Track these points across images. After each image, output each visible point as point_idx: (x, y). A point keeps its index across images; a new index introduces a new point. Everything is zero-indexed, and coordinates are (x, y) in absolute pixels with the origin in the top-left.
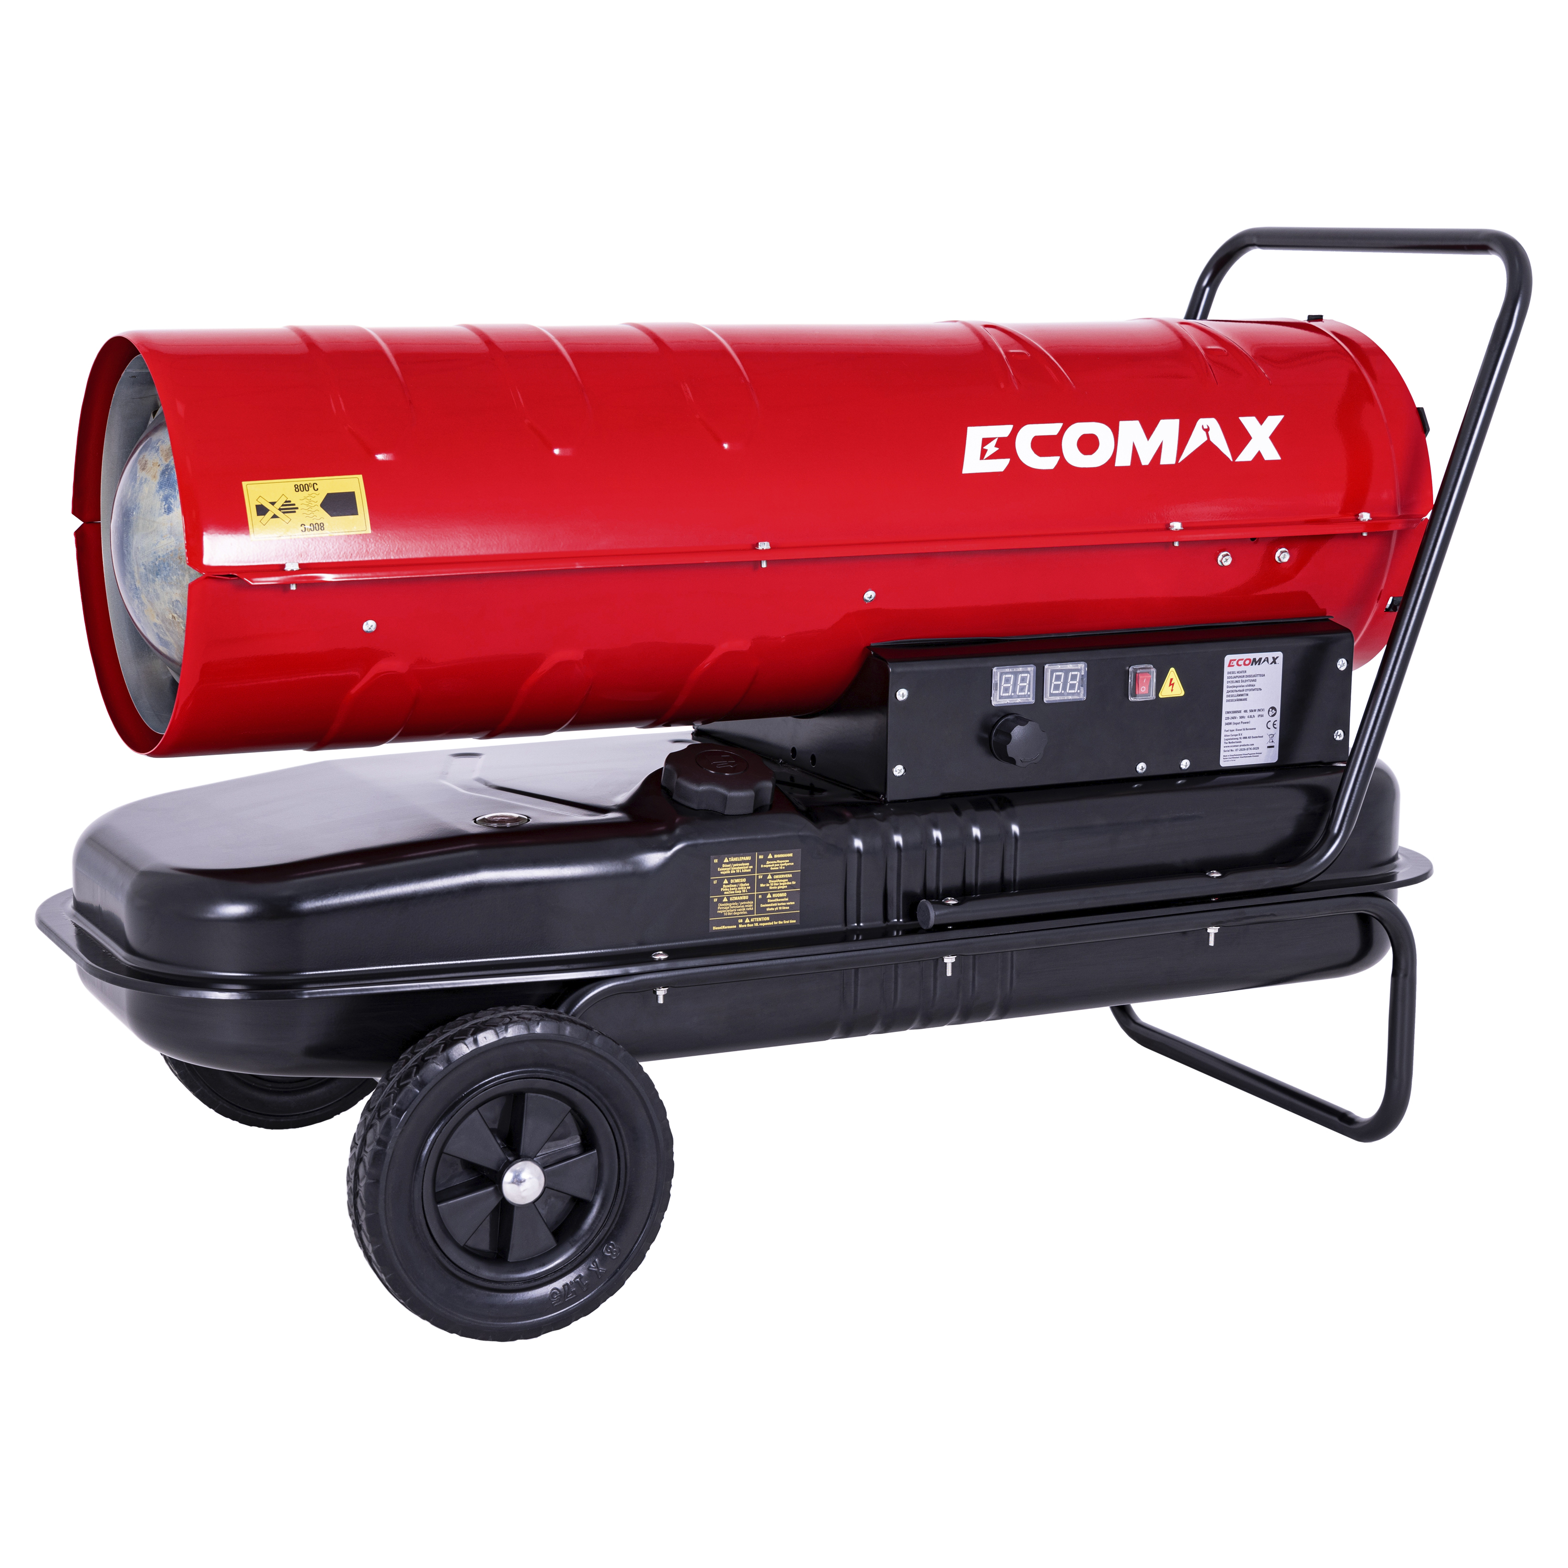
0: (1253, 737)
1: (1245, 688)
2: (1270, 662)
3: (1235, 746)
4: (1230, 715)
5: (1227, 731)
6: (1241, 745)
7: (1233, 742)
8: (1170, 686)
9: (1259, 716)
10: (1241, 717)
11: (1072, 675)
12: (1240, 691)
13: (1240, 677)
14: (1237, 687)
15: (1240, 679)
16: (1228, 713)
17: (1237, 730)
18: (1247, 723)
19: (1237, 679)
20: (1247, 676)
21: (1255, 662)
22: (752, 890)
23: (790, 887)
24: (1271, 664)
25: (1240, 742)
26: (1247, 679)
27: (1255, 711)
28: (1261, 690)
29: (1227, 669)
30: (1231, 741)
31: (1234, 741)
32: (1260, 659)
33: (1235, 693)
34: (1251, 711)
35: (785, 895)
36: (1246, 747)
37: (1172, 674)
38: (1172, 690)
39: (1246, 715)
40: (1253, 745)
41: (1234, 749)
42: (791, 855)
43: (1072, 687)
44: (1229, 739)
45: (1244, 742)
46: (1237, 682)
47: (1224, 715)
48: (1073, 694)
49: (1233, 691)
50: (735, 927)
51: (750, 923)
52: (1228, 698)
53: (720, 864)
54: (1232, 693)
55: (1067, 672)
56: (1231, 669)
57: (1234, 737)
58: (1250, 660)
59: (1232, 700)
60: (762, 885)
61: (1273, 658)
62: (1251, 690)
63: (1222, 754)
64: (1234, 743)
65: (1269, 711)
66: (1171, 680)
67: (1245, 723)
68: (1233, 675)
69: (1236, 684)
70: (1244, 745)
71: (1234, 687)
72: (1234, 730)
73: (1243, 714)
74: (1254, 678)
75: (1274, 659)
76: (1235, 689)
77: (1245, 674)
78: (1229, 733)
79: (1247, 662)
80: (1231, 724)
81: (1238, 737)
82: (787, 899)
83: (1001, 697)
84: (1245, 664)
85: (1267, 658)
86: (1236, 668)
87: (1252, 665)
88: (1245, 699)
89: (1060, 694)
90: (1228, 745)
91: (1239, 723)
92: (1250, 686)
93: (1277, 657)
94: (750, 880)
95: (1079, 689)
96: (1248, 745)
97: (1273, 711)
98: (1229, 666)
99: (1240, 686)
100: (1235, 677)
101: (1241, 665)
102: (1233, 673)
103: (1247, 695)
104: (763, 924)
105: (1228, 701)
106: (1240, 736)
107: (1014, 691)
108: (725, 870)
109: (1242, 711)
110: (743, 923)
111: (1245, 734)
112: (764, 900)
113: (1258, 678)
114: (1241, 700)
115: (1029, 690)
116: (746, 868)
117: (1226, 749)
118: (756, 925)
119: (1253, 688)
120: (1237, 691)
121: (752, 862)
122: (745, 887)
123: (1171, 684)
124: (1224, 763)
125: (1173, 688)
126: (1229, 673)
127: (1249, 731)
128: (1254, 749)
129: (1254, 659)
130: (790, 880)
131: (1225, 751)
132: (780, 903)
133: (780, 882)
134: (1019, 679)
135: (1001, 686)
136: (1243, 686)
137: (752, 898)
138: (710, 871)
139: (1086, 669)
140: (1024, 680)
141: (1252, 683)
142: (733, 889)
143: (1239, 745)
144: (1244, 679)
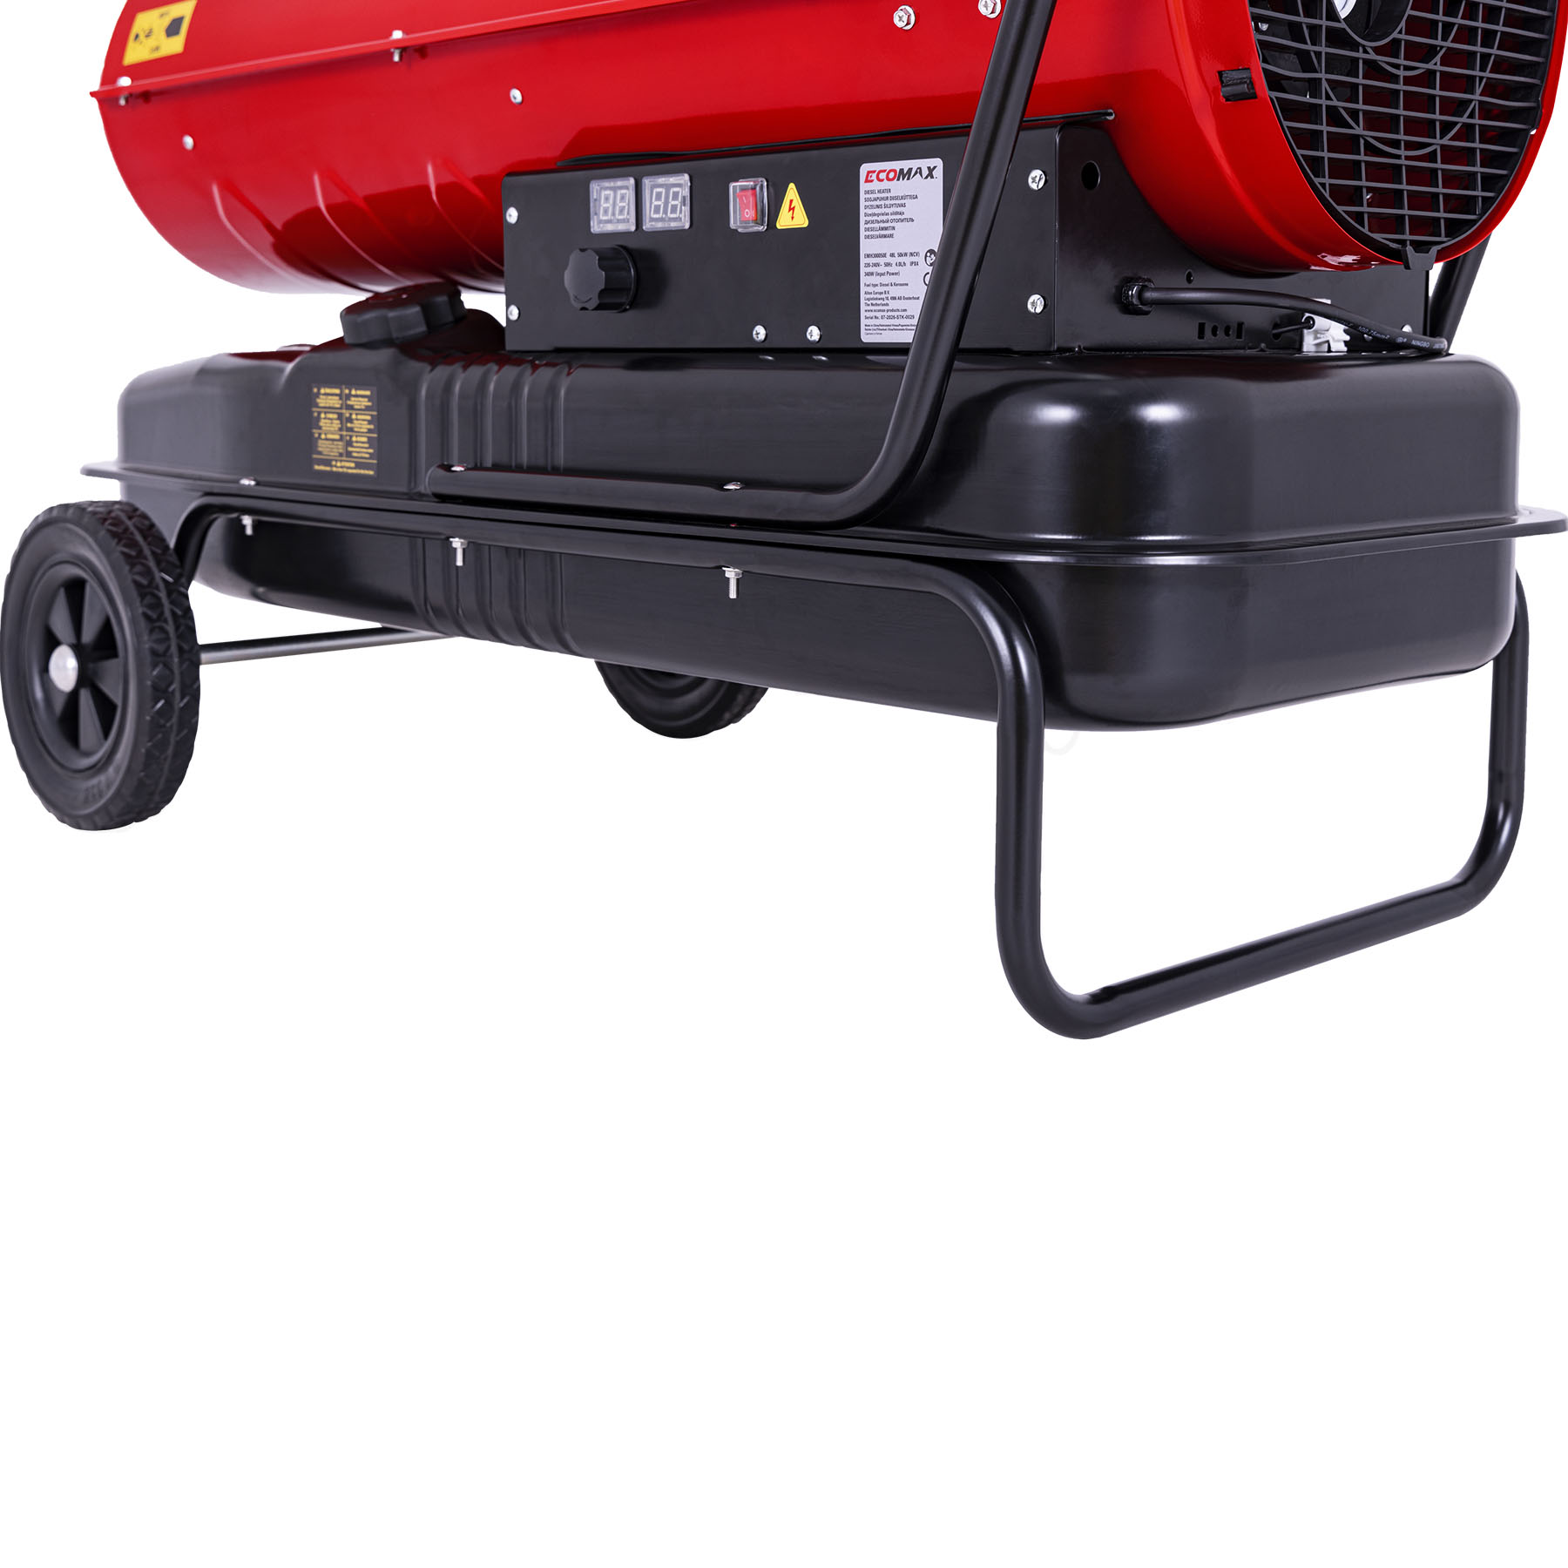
0: (904, 298)
1: (890, 217)
2: (924, 176)
3: (879, 311)
4: (872, 260)
5: (868, 285)
6: (888, 311)
7: (877, 305)
8: (790, 211)
9: (912, 263)
10: (887, 265)
11: (674, 192)
12: (883, 222)
13: (882, 199)
14: (878, 215)
15: (882, 202)
16: (868, 256)
17: (882, 285)
18: (896, 274)
19: (878, 203)
20: (892, 198)
21: (904, 175)
22: (341, 429)
23: (370, 431)
24: (926, 178)
25: (887, 305)
26: (893, 202)
27: (906, 254)
28: (913, 220)
29: (863, 187)
30: (874, 302)
31: (879, 302)
32: (910, 170)
33: (877, 225)
34: (900, 255)
35: (365, 439)
36: (896, 314)
37: (792, 192)
38: (793, 218)
39: (893, 261)
40: (905, 310)
41: (879, 314)
42: (368, 393)
43: (674, 209)
44: (872, 299)
45: (893, 304)
46: (878, 207)
47: (863, 261)
48: (675, 220)
49: (873, 222)
50: (328, 469)
51: (342, 467)
52: (867, 233)
53: (318, 394)
54: (872, 225)
55: (668, 187)
56: (869, 186)
57: (878, 296)
58: (895, 171)
59: (872, 237)
60: (349, 425)
61: (929, 168)
62: (898, 221)
63: (863, 321)
64: (879, 305)
65: (926, 256)
66: (791, 201)
67: (893, 274)
68: (872, 196)
69: (877, 211)
70: (892, 310)
71: (874, 215)
72: (877, 285)
73: (888, 259)
74: (902, 202)
75: (931, 170)
76: (875, 218)
77: (889, 195)
78: (870, 289)
79: (891, 175)
80: (872, 274)
81: (883, 296)
82: (366, 445)
83: (600, 222)
84: (888, 179)
85: (920, 168)
86: (876, 185)
87: (898, 180)
88: (891, 236)
89: (661, 220)
90: (871, 308)
91: (883, 274)
92: (897, 213)
93: (935, 167)
94: (340, 416)
95: (681, 212)
96: (898, 310)
97: (933, 256)
99: (883, 214)
100: (875, 200)
101: (882, 180)
102: (872, 192)
103: (894, 228)
104: (350, 471)
105: (867, 237)
106: (887, 295)
107: (614, 214)
108: (322, 401)
109: (888, 255)
110: (336, 466)
111: (894, 291)
112: (350, 443)
113: (907, 202)
114: (885, 236)
115: (628, 214)
116: (335, 402)
117: (868, 314)
118: (345, 470)
119: (903, 217)
120: (878, 222)
121: (340, 396)
122: (337, 425)
123: (792, 209)
124: (867, 338)
125: (794, 215)
126: (867, 192)
127: (898, 287)
128: (907, 317)
129: (902, 170)
130: (370, 422)
131: (867, 318)
132: (362, 448)
133: (362, 423)
134: (619, 197)
135: (600, 206)
136: (887, 214)
137: (341, 439)
138: (311, 401)
139: (689, 184)
140: (623, 198)
141: (899, 209)
142: (329, 426)
143: (885, 308)
144: (888, 202)
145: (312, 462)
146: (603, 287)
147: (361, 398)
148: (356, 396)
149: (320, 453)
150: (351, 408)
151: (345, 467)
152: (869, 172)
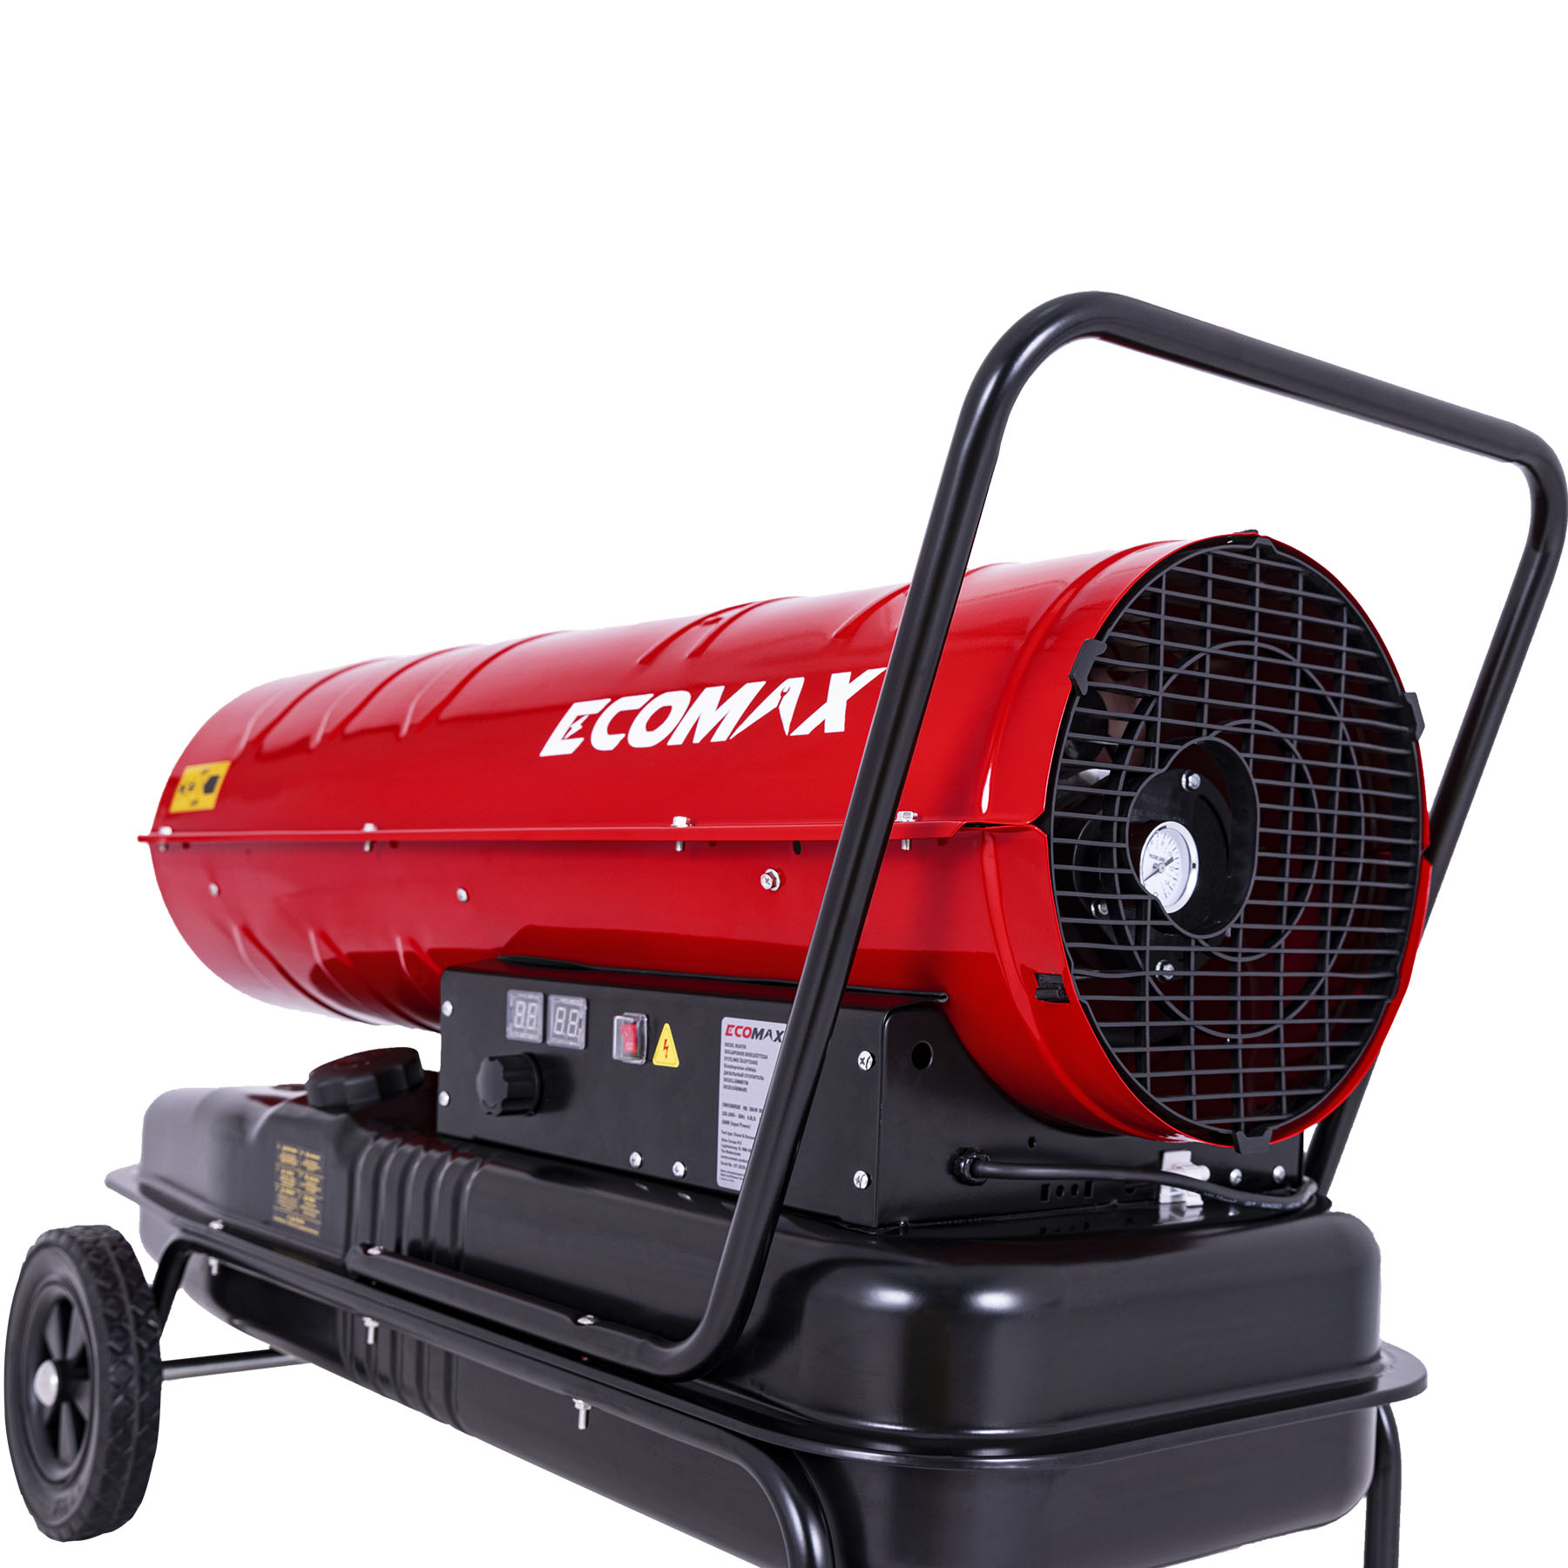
1: (745, 1072)
2: (774, 1038)
3: (733, 1159)
4: (728, 1110)
5: (724, 1133)
6: (740, 1160)
7: (730, 1153)
8: (664, 1049)
10: (741, 1116)
11: (573, 1013)
12: (738, 1075)
13: (739, 1053)
14: (735, 1068)
15: (739, 1057)
16: (726, 1105)
17: (736, 1135)
18: (748, 1127)
19: (735, 1056)
20: (747, 1054)
21: (757, 1034)
22: (296, 1187)
23: (318, 1194)
24: (775, 1041)
25: (739, 1154)
26: (747, 1058)
28: (763, 1079)
29: (724, 1039)
30: (729, 1150)
31: (733, 1151)
32: (762, 1030)
33: (733, 1077)
34: (752, 1110)
35: (313, 1201)
37: (667, 1033)
38: (666, 1056)
39: (744, 1113)
41: (733, 1162)
42: (317, 1157)
43: (572, 1030)
44: (728, 1147)
45: (743, 1155)
46: (735, 1060)
47: (721, 1109)
48: (573, 1039)
49: (730, 1074)
50: (284, 1221)
51: (294, 1222)
52: (726, 1083)
53: (280, 1151)
54: (730, 1077)
55: (569, 1007)
56: (728, 1039)
57: (733, 1145)
58: (750, 1029)
59: (730, 1088)
60: (302, 1184)
61: (778, 1032)
62: (751, 1076)
63: (720, 1167)
64: (732, 1153)
66: (666, 1040)
67: (745, 1126)
68: (731, 1049)
69: (734, 1064)
70: (743, 1161)
71: (732, 1067)
72: (731, 1134)
73: (741, 1112)
74: (755, 1059)
75: (778, 1034)
76: (732, 1070)
77: (744, 1051)
78: (726, 1137)
79: (747, 1032)
80: (728, 1123)
81: (737, 1146)
82: (314, 1206)
83: (514, 1029)
84: (744, 1036)
85: (770, 1031)
86: (733, 1039)
87: (752, 1037)
88: (745, 1090)
89: (562, 1037)
90: (726, 1155)
91: (736, 1125)
92: (750, 1069)
93: (782, 1032)
94: (296, 1175)
95: (578, 1033)
98: (727, 1034)
99: (739, 1068)
100: (733, 1053)
101: (740, 1036)
102: (731, 1045)
103: (747, 1083)
104: (300, 1227)
105: (725, 1087)
106: (739, 1146)
107: (525, 1024)
108: (283, 1158)
109: (742, 1108)
110: (290, 1220)
112: (301, 1202)
113: (759, 1060)
114: (740, 1089)
115: (537, 1026)
116: (292, 1160)
117: (724, 1161)
118: (297, 1226)
119: (755, 1074)
120: (735, 1074)
121: (297, 1155)
122: (292, 1182)
123: (666, 1048)
124: (722, 1183)
125: (667, 1055)
127: (749, 1139)
129: (755, 1029)
130: (319, 1185)
131: (723, 1163)
132: (311, 1208)
133: (312, 1184)
134: (530, 1009)
135: (515, 1014)
136: (742, 1069)
137: (296, 1196)
138: (274, 1155)
139: (586, 1008)
140: (533, 1010)
141: (752, 1066)
142: (287, 1181)
143: (738, 1157)
144: (744, 1057)
145: (271, 1213)
146: (505, 1096)
147: (313, 1161)
148: (309, 1159)
149: (279, 1205)
150: (304, 1168)
151: (296, 1222)
152: (729, 1026)
